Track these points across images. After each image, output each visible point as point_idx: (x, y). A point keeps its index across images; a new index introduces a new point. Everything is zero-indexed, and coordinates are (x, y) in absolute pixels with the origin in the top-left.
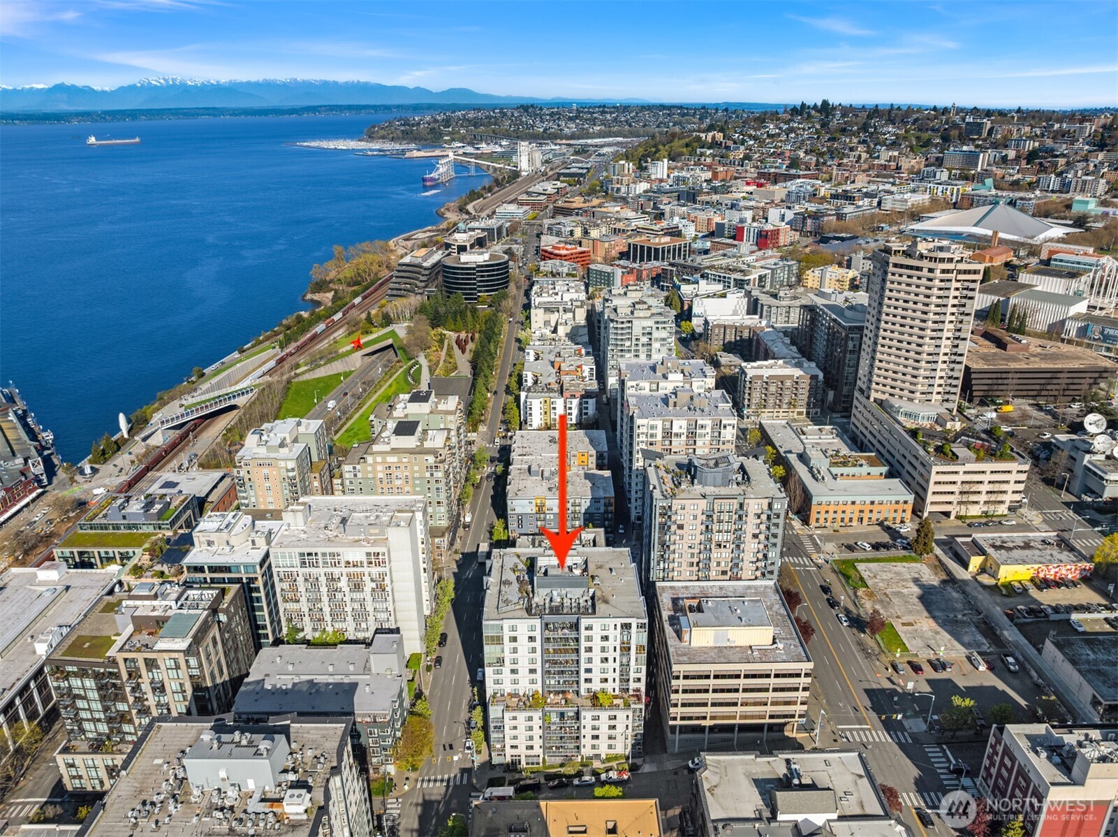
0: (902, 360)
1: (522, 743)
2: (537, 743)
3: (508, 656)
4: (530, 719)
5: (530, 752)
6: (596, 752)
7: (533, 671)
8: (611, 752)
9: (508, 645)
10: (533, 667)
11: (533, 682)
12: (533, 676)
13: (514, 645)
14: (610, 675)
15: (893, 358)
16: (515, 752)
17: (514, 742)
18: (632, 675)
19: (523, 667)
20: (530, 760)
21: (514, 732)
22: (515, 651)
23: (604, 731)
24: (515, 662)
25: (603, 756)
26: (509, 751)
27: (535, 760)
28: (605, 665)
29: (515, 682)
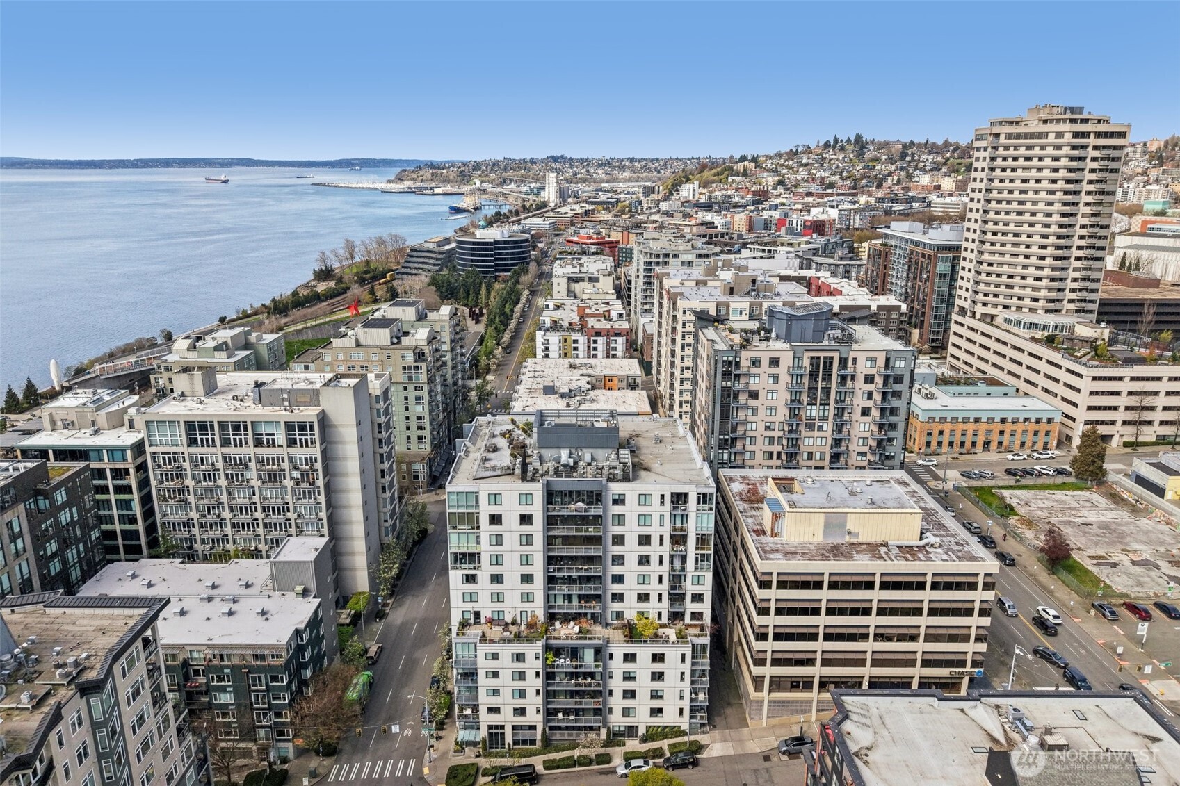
0: (1021, 259)
1: (507, 702)
2: (534, 702)
3: (486, 550)
4: (519, 657)
5: (520, 720)
6: (629, 721)
7: (527, 579)
8: (657, 721)
9: (486, 529)
10: (527, 570)
11: (527, 597)
12: (527, 587)
13: (496, 529)
14: (653, 588)
15: (1007, 258)
16: (494, 719)
17: (494, 701)
18: (690, 588)
19: (512, 569)
20: (522, 735)
21: (493, 683)
22: (498, 540)
23: (644, 684)
24: (498, 560)
25: (642, 731)
26: (485, 719)
27: (527, 735)
28: (644, 569)
29: (498, 597)
